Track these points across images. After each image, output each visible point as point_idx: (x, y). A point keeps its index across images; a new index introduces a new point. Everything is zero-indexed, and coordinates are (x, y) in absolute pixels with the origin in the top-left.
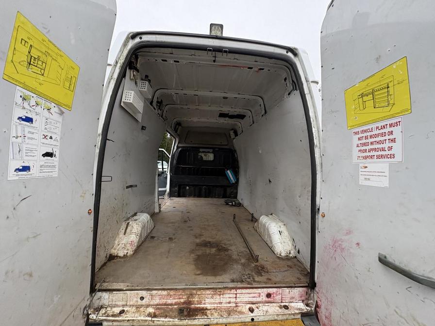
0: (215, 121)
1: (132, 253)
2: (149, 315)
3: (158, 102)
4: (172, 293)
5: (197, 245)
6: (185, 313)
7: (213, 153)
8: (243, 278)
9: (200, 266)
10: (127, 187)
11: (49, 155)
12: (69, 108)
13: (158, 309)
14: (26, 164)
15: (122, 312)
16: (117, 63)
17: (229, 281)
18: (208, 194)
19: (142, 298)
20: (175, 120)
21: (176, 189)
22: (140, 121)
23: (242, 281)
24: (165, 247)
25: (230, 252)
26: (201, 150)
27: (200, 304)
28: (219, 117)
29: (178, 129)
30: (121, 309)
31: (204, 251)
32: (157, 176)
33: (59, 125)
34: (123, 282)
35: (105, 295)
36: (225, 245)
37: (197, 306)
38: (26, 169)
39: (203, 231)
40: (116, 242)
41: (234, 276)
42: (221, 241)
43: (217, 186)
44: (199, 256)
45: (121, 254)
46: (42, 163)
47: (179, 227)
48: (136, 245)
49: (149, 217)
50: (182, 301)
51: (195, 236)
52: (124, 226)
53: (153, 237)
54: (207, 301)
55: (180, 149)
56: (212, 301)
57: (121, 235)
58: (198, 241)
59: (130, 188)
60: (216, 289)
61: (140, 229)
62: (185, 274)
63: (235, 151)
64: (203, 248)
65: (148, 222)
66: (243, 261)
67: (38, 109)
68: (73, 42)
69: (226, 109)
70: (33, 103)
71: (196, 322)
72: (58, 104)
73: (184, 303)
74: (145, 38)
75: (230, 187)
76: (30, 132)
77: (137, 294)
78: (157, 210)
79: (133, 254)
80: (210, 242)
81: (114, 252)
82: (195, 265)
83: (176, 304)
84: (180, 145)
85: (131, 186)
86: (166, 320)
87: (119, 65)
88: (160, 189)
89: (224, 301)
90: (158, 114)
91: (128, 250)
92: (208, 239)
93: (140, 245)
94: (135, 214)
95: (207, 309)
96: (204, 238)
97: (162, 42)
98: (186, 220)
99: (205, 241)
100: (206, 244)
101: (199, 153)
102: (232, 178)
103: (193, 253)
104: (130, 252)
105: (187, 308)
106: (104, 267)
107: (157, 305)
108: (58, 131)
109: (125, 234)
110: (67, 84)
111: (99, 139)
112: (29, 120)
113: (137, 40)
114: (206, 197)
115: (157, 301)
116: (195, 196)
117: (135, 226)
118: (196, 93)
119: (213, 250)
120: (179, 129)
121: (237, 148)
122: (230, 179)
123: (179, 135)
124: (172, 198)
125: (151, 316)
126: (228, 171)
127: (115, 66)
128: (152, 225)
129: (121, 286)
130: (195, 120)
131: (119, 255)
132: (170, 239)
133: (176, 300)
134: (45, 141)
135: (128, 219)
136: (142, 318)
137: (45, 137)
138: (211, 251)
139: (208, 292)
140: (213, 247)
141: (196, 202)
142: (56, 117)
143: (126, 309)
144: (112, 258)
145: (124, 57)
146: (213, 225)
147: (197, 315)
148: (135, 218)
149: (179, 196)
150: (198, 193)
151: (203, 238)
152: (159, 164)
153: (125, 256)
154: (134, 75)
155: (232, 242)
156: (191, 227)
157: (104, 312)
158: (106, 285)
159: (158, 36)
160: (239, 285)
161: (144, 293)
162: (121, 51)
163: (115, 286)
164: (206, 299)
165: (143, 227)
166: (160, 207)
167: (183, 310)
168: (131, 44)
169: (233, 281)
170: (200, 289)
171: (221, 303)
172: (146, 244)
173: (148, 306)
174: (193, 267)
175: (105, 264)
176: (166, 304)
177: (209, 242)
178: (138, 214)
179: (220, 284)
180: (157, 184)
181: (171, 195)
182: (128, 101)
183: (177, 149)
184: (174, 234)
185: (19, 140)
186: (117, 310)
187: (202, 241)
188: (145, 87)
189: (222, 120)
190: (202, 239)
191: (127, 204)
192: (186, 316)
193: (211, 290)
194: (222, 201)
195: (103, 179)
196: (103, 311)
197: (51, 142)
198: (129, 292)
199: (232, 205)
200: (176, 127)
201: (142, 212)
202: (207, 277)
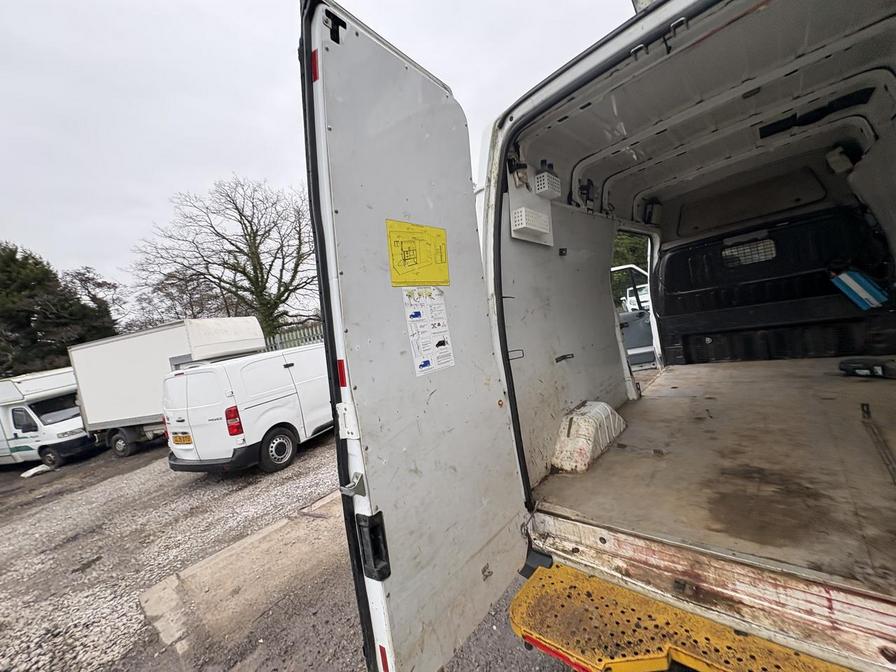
0: (756, 152)
1: (584, 468)
2: (618, 569)
3: (582, 188)
4: (654, 546)
5: (724, 472)
6: (688, 592)
7: (770, 238)
8: (858, 569)
9: (723, 516)
10: (558, 360)
11: (441, 343)
12: (447, 282)
13: (633, 565)
14: (426, 360)
15: (576, 550)
16: (489, 180)
17: (805, 564)
18: (777, 346)
19: (603, 540)
20: (639, 197)
21: (679, 345)
22: (552, 245)
23: (852, 577)
24: (646, 466)
25: (824, 502)
26: (728, 242)
27: (724, 588)
28: (762, 137)
29: (651, 213)
30: (574, 546)
31: (743, 488)
32: (618, 329)
33: (443, 307)
34: (571, 507)
35: (549, 519)
36: (812, 483)
37: (715, 588)
38: (426, 363)
39: (744, 444)
40: (558, 447)
41: (826, 559)
42: (800, 472)
43: (806, 326)
44: (723, 497)
45: (567, 467)
46: (438, 354)
47: (680, 430)
48: (588, 455)
49: (609, 409)
50: (680, 568)
51: (719, 452)
52: (565, 423)
53: (622, 446)
54: (740, 586)
55: (667, 256)
56: (752, 590)
57: (563, 437)
58: (727, 463)
59: (563, 361)
60: (762, 570)
61: (592, 430)
62: (683, 522)
63: (864, 208)
64: (740, 482)
65: (607, 417)
66: (871, 531)
67: (422, 300)
68: (431, 205)
69: (773, 113)
70: (416, 296)
71: (712, 615)
72: (436, 285)
73: (684, 573)
74: (517, 114)
75: (857, 320)
76: (421, 327)
77: (594, 531)
78: (633, 395)
79: (587, 470)
80: (762, 470)
81: (557, 462)
82: (710, 510)
83: (667, 569)
84: (666, 247)
85: (564, 357)
86: (648, 588)
87: (493, 181)
88: (630, 352)
89: (791, 602)
90: (588, 209)
91: (576, 462)
92: (756, 464)
93: (598, 457)
94: (583, 404)
95: (741, 603)
96: (747, 461)
97: (544, 102)
98: (701, 417)
99: (747, 465)
100: (749, 473)
101: (723, 249)
102: (864, 294)
103: (708, 487)
104: (581, 467)
105: (692, 585)
106: (546, 482)
107: (630, 559)
108: (443, 315)
109: (568, 436)
110: (439, 258)
111: (493, 302)
112: (417, 314)
113: (508, 124)
114: (770, 358)
115: (630, 553)
116: (734, 358)
117: (583, 424)
118: (660, 127)
119: (769, 490)
120: (654, 212)
121: (866, 196)
122: (855, 300)
123: (657, 226)
124: (671, 367)
125: (621, 572)
126: (845, 277)
127: (489, 186)
128: (619, 426)
129: (567, 512)
130: (690, 175)
131: (566, 467)
132: (658, 453)
133: (666, 563)
134: (435, 330)
135: (571, 412)
136: (606, 569)
137: (434, 325)
138: (759, 490)
139: (739, 569)
140: (768, 483)
141: (735, 373)
142: (438, 300)
143: (581, 548)
144: (555, 470)
145: (497, 165)
146: (781, 430)
147: (716, 605)
148: (583, 410)
149: (689, 361)
150: (742, 348)
151: (743, 460)
152: (644, 291)
153: (574, 471)
154: (520, 179)
155: (842, 479)
156: (713, 432)
157: (552, 542)
158: (546, 506)
159: (533, 98)
160: (837, 581)
161: (605, 533)
162: (491, 158)
163: (559, 510)
164: (737, 583)
165: (599, 427)
166: (639, 389)
167: (684, 585)
168: (502, 136)
169: (817, 568)
170: (718, 558)
171: (784, 605)
172: (611, 457)
173: (615, 556)
174: (704, 513)
175: (545, 478)
176: (646, 563)
177: (760, 471)
178: (588, 403)
179: (772, 561)
180: (621, 345)
181: (668, 359)
182: (520, 227)
183: (660, 258)
184: (667, 445)
185: (416, 337)
186: (570, 546)
187: (740, 466)
188: (544, 184)
189: (780, 141)
190: (738, 462)
191: (563, 388)
192: (689, 597)
193: (747, 569)
194: (832, 364)
195: (511, 355)
196: (550, 541)
197: (440, 329)
198: (581, 524)
199: (873, 375)
200: (646, 209)
201: (597, 399)
202: (738, 540)
